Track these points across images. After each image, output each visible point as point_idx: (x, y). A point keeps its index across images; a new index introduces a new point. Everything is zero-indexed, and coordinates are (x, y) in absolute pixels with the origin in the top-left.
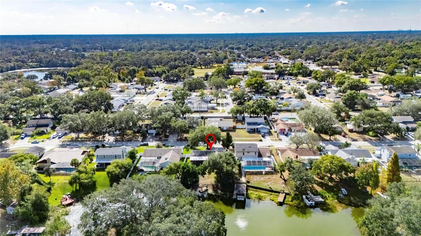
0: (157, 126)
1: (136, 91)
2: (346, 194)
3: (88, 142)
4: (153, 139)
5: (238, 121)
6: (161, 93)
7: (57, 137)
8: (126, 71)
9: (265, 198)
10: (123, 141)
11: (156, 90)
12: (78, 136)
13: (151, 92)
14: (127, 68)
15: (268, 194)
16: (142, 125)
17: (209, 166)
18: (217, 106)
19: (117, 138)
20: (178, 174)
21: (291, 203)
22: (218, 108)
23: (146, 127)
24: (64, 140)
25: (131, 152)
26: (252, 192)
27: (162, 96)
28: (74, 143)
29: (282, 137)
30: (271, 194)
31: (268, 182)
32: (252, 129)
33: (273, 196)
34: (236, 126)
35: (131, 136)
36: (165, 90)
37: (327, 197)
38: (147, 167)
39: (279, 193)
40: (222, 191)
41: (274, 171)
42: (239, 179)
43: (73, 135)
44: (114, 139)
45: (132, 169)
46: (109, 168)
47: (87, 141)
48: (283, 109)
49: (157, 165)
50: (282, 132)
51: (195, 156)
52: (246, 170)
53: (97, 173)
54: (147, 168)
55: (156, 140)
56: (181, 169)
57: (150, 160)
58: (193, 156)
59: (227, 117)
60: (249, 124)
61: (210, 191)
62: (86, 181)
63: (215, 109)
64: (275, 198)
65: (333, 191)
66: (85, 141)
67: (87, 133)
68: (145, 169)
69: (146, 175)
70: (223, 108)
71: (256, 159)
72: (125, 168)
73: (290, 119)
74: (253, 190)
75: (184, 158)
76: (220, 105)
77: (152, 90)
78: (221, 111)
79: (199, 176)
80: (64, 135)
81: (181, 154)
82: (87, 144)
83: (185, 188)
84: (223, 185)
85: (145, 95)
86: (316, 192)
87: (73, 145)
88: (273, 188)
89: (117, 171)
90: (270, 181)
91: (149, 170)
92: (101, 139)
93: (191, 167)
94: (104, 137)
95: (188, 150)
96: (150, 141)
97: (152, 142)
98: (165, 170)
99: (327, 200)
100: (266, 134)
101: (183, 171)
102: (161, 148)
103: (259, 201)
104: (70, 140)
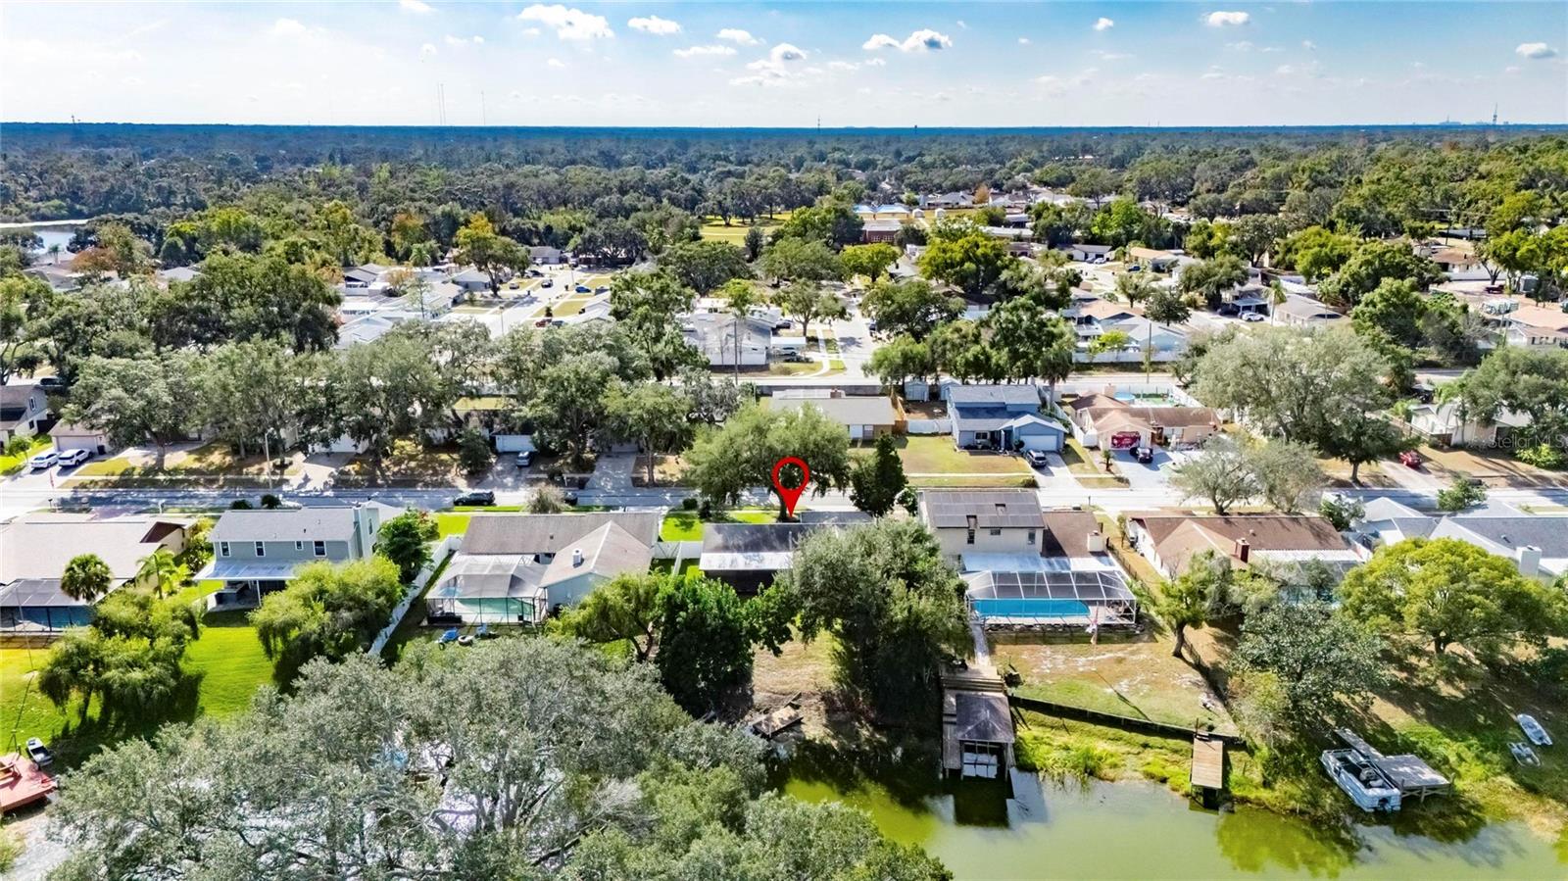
0: (537, 412)
1: (454, 291)
2: (1548, 740)
3: (202, 491)
4: (517, 478)
5: (911, 406)
6: (561, 301)
7: (57, 468)
8: (418, 221)
9: (1115, 766)
10: (373, 484)
11: (540, 293)
12: (160, 461)
13: (520, 297)
14: (421, 210)
15: (1128, 743)
16: (468, 415)
17: (805, 595)
18: (809, 348)
19: (348, 473)
20: (641, 639)
21: (1265, 794)
22: (811, 355)
23: (489, 425)
24: (87, 479)
25: (396, 527)
26: (1036, 731)
27: (565, 313)
28: (134, 494)
29: (1127, 468)
30: (1145, 746)
31: (1118, 678)
32: (984, 436)
33: (1158, 756)
34: (905, 423)
35: (413, 464)
36: (579, 290)
37: (1453, 759)
38: (480, 602)
39: (1188, 736)
40: (877, 728)
41: (1135, 626)
42: (964, 666)
43: (135, 458)
44: (331, 475)
45: (399, 613)
46: (274, 608)
47: (196, 483)
48: (1099, 358)
49: (531, 592)
50: (1126, 446)
51: (726, 548)
52: (992, 620)
53: (208, 633)
54: (477, 609)
55: (532, 482)
56: (657, 611)
57: (498, 566)
58: (717, 549)
59: (857, 388)
60: (968, 411)
61: (815, 729)
62: (137, 675)
63: (799, 360)
64: (1171, 769)
65: (1475, 730)
66: (190, 483)
67: (204, 451)
68: (469, 615)
69: (470, 643)
70: (834, 357)
71: (1035, 562)
72: (363, 604)
73: (1145, 396)
74: (1042, 725)
75: (672, 561)
76: (821, 344)
77: (522, 292)
78: (827, 367)
79: (755, 647)
80: (91, 457)
81: (654, 541)
82: (195, 497)
83: (685, 716)
84: (879, 698)
85: (492, 310)
86: (1382, 733)
87: (122, 503)
88: (1152, 710)
89: (316, 620)
90: (1125, 674)
91: (490, 616)
92: (263, 477)
93: (712, 603)
94: (283, 467)
95: (688, 526)
96: (504, 487)
97: (515, 488)
98: (575, 616)
99: (1459, 775)
100: (1049, 457)
101: (671, 619)
102: (558, 511)
103: (1084, 783)
104: (115, 478)
